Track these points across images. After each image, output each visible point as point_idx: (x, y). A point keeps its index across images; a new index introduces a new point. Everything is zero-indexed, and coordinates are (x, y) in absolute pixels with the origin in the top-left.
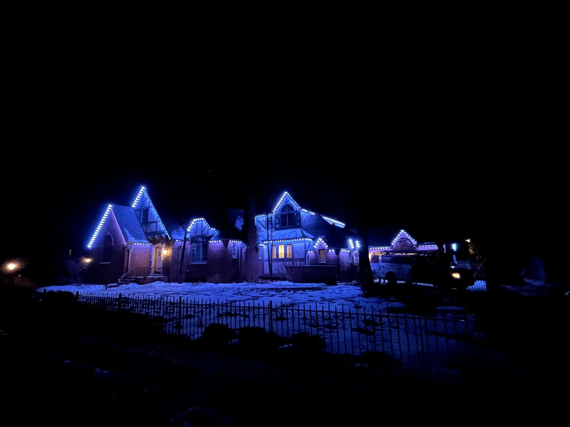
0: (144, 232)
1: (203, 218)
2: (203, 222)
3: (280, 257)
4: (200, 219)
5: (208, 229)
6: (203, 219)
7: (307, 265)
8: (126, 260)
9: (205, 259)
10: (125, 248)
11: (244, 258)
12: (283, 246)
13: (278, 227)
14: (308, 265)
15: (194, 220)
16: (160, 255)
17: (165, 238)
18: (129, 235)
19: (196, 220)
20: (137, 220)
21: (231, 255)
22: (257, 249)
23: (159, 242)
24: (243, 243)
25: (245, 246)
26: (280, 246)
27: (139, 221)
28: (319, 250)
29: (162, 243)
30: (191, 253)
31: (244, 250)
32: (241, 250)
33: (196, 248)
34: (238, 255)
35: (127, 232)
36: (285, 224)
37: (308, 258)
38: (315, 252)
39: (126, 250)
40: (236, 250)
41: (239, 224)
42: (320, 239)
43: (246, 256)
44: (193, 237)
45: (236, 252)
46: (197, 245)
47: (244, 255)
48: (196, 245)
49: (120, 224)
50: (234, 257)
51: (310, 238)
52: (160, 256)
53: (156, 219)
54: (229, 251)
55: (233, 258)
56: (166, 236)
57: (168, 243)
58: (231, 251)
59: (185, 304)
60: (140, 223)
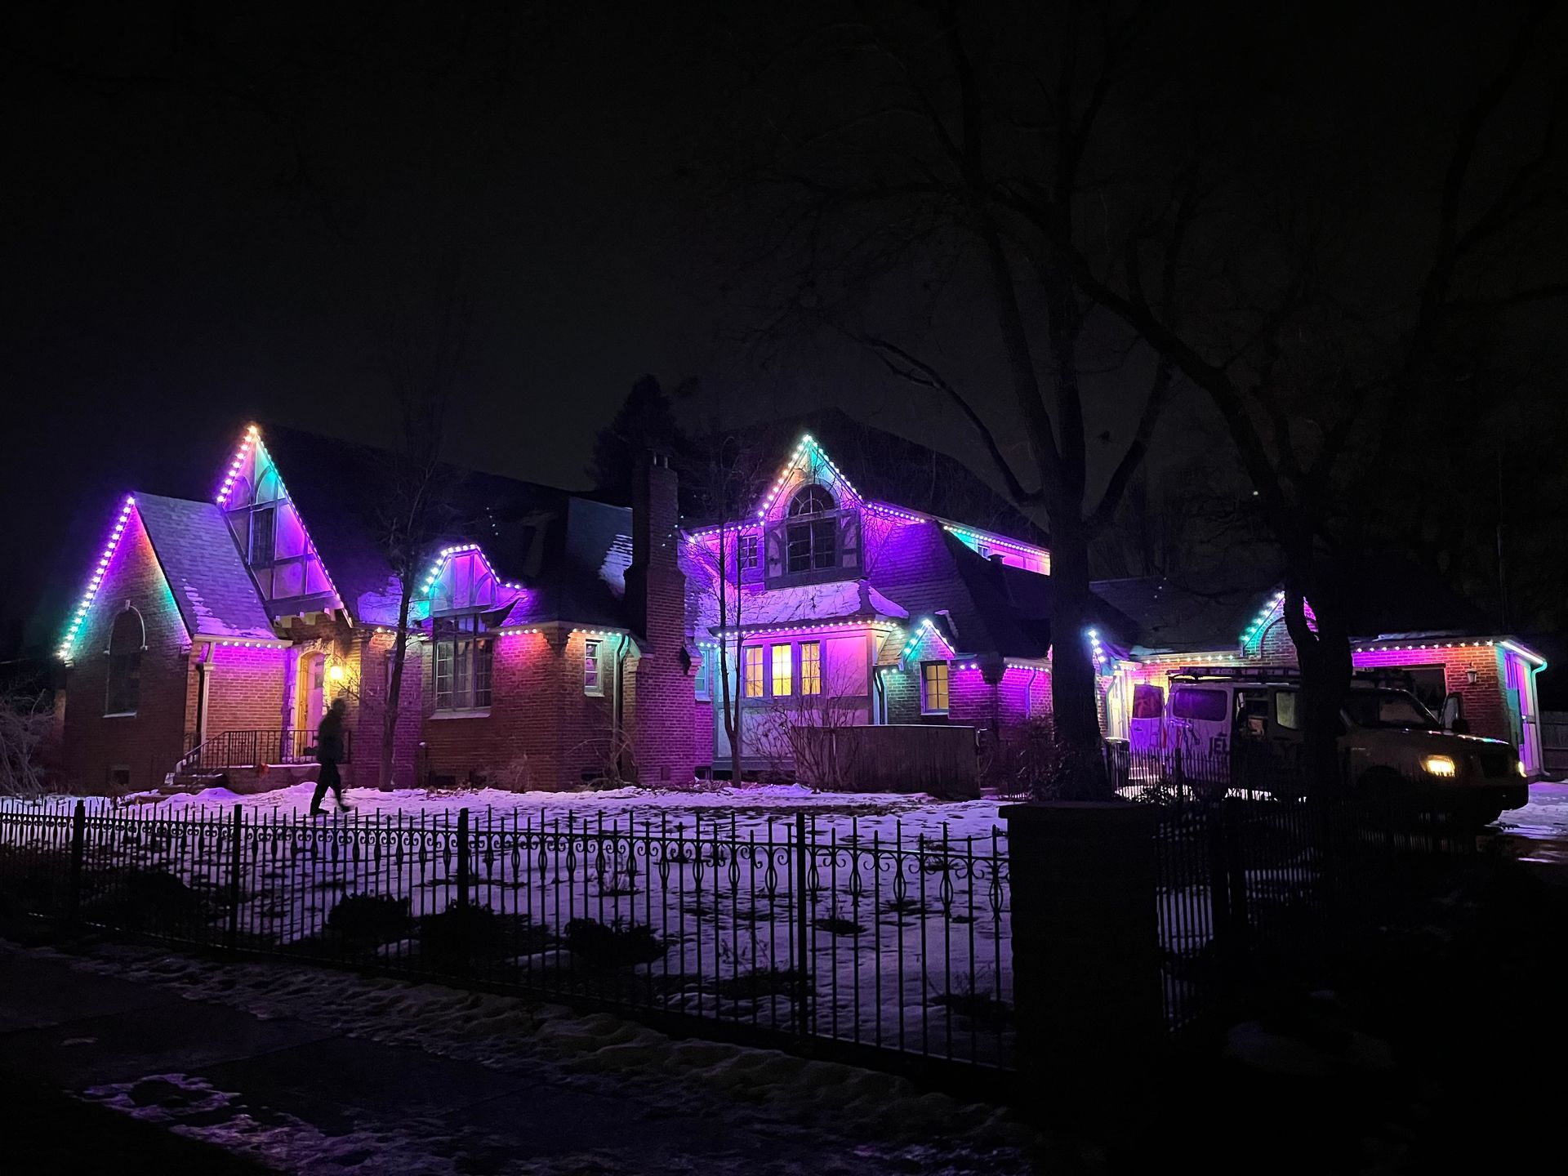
0: (262, 598)
1: (475, 544)
2: (476, 556)
3: (777, 692)
4: (465, 548)
5: (492, 583)
6: (473, 547)
7: (877, 724)
8: (192, 701)
9: (484, 700)
10: (186, 657)
11: (630, 696)
12: (787, 649)
13: (779, 574)
14: (882, 721)
15: (444, 553)
16: (319, 685)
17: (333, 619)
18: (200, 609)
19: (451, 550)
20: (236, 553)
21: (578, 684)
22: (685, 660)
23: (315, 638)
24: (627, 638)
25: (634, 649)
26: (776, 649)
27: (244, 557)
28: (924, 665)
29: (326, 640)
30: (433, 676)
31: (631, 666)
32: (621, 665)
33: (451, 659)
34: (607, 687)
35: (194, 597)
36: (805, 564)
37: (881, 694)
38: (908, 672)
39: (192, 667)
40: (600, 664)
41: (616, 565)
42: (927, 623)
43: (639, 686)
44: (439, 616)
45: (599, 671)
46: (456, 646)
47: (629, 681)
48: (451, 646)
49: (167, 568)
50: (594, 692)
51: (892, 619)
52: (318, 690)
53: (303, 546)
54: (569, 668)
55: (588, 694)
56: (339, 613)
57: (348, 637)
58: (576, 667)
59: (251, 827)
60: (246, 565)
